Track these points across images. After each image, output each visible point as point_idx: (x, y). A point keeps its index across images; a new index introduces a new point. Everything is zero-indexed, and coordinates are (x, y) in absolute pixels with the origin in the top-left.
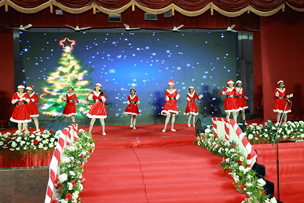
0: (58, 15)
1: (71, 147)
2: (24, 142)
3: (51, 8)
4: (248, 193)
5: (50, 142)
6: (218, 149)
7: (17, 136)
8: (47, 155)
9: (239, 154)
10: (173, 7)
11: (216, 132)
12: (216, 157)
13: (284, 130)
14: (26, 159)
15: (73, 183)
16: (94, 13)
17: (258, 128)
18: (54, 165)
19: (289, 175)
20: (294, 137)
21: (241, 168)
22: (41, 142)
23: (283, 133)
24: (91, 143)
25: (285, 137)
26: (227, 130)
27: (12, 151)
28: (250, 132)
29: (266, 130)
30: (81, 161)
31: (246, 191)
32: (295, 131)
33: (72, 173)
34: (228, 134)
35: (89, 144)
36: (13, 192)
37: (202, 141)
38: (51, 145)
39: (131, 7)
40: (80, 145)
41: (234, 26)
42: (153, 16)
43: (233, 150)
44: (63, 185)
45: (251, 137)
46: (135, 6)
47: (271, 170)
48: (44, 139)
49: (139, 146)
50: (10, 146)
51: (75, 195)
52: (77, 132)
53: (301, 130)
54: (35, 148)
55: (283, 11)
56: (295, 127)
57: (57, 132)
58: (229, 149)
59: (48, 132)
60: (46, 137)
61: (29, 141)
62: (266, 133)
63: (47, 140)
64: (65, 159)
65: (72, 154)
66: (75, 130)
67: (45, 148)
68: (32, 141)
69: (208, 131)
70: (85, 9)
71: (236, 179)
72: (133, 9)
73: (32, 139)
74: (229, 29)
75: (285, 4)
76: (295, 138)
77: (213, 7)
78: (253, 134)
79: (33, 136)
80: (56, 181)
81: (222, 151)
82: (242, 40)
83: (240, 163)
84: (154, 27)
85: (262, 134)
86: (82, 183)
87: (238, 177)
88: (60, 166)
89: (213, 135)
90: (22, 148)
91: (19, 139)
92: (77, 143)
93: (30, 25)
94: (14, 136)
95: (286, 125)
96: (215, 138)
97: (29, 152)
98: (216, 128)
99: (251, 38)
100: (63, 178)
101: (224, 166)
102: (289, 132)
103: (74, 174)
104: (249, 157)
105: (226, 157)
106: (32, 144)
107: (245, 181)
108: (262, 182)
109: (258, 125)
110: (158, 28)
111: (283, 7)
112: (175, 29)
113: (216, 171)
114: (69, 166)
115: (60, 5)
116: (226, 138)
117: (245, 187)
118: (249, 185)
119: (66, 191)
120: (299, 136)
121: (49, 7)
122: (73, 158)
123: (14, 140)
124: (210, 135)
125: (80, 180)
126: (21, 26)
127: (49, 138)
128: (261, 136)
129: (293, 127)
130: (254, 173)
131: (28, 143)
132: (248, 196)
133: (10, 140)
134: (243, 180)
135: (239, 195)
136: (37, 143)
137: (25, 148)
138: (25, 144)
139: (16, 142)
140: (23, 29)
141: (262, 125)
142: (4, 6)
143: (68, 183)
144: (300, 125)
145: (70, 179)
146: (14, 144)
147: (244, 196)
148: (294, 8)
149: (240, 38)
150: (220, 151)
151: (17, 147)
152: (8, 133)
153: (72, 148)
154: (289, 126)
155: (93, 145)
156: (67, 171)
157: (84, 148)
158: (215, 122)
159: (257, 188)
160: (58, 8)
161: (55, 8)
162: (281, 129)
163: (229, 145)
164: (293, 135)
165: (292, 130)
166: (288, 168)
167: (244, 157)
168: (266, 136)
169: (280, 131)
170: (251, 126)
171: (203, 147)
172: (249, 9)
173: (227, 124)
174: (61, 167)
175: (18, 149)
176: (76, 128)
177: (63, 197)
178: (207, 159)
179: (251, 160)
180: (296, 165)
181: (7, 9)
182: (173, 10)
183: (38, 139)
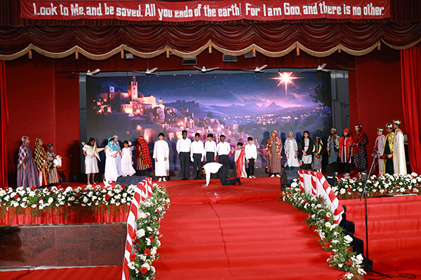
0: (129, 59)
1: (147, 202)
2: (95, 197)
3: (122, 53)
4: (334, 250)
5: (122, 197)
6: (303, 204)
7: (88, 191)
8: (119, 211)
9: (326, 210)
10: (255, 48)
11: (302, 186)
12: (301, 214)
13: (381, 183)
14: (97, 215)
15: (151, 239)
16: (168, 56)
17: (352, 181)
18: (131, 220)
19: (381, 233)
20: (392, 191)
21: (328, 224)
22: (113, 197)
23: (380, 187)
24: (166, 199)
25: (382, 191)
26: (314, 184)
27: (83, 207)
28: (342, 186)
29: (360, 184)
30: (158, 217)
31: (332, 249)
32: (393, 185)
33: (149, 229)
34: (315, 188)
35: (164, 200)
36: (89, 249)
37: (288, 196)
38: (123, 201)
39: (208, 48)
40: (156, 201)
41: (325, 65)
42: (232, 57)
43: (319, 206)
44: (141, 241)
45: (343, 191)
46: (212, 47)
47: (361, 227)
48: (116, 194)
49: (217, 202)
50: (81, 201)
51: (154, 251)
52: (151, 186)
53: (401, 184)
54: (107, 204)
55: (379, 49)
56: (393, 180)
57: (130, 187)
58: (316, 205)
59: (120, 186)
60: (118, 192)
61: (101, 196)
62: (361, 187)
63: (120, 195)
64: (142, 215)
65: (147, 209)
66: (149, 184)
67: (118, 204)
68: (104, 196)
69: (294, 185)
70: (158, 52)
71: (322, 236)
72: (210, 51)
73: (103, 194)
74: (320, 68)
75: (381, 42)
76: (394, 192)
77: (299, 46)
78: (346, 189)
79: (104, 191)
80: (134, 236)
81: (308, 207)
82: (336, 79)
83: (327, 220)
84: (234, 68)
85: (355, 188)
86: (159, 240)
87: (324, 233)
88: (138, 221)
89: (299, 189)
90: (93, 204)
91: (90, 194)
92: (152, 198)
93: (98, 70)
94: (85, 191)
95: (384, 178)
96: (301, 192)
97: (100, 208)
98: (303, 181)
99: (347, 76)
100: (141, 233)
101: (309, 223)
102: (386, 186)
103: (152, 230)
104: (336, 212)
105: (312, 213)
106: (104, 199)
107: (332, 238)
108: (349, 239)
109: (351, 178)
110: (238, 68)
111: (378, 45)
112: (257, 70)
113: (300, 228)
114: (146, 222)
115: (131, 50)
116: (313, 193)
117: (331, 244)
118: (335, 242)
119: (144, 247)
120: (398, 190)
121: (120, 52)
122: (149, 214)
123: (85, 195)
124: (297, 190)
125: (158, 236)
126: (89, 71)
127: (121, 193)
128: (354, 190)
129: (391, 180)
130: (341, 230)
131: (99, 199)
132: (333, 254)
133: (81, 195)
134: (329, 236)
135: (325, 253)
136: (109, 199)
137: (97, 204)
138: (97, 199)
139: (88, 197)
140: (90, 74)
141: (355, 178)
142: (75, 53)
143: (147, 239)
144: (400, 178)
145: (147, 234)
146: (85, 199)
147: (330, 253)
148: (391, 46)
149: (333, 76)
150: (305, 207)
151: (88, 202)
152: (79, 188)
153: (148, 204)
154: (387, 179)
155: (168, 200)
156: (144, 227)
157: (159, 203)
158: (301, 175)
159: (344, 245)
160: (129, 53)
161: (126, 52)
162: (378, 183)
163: (315, 199)
164: (391, 189)
165: (390, 183)
166: (380, 224)
167: (331, 213)
168: (361, 190)
169: (376, 185)
170: (344, 180)
171: (288, 202)
172: (340, 47)
173: (314, 177)
174: (138, 223)
175: (90, 205)
176: (150, 182)
177: (142, 252)
178: (292, 216)
179: (338, 216)
180: (388, 222)
181: (77, 57)
182: (254, 51)
183: (110, 193)
